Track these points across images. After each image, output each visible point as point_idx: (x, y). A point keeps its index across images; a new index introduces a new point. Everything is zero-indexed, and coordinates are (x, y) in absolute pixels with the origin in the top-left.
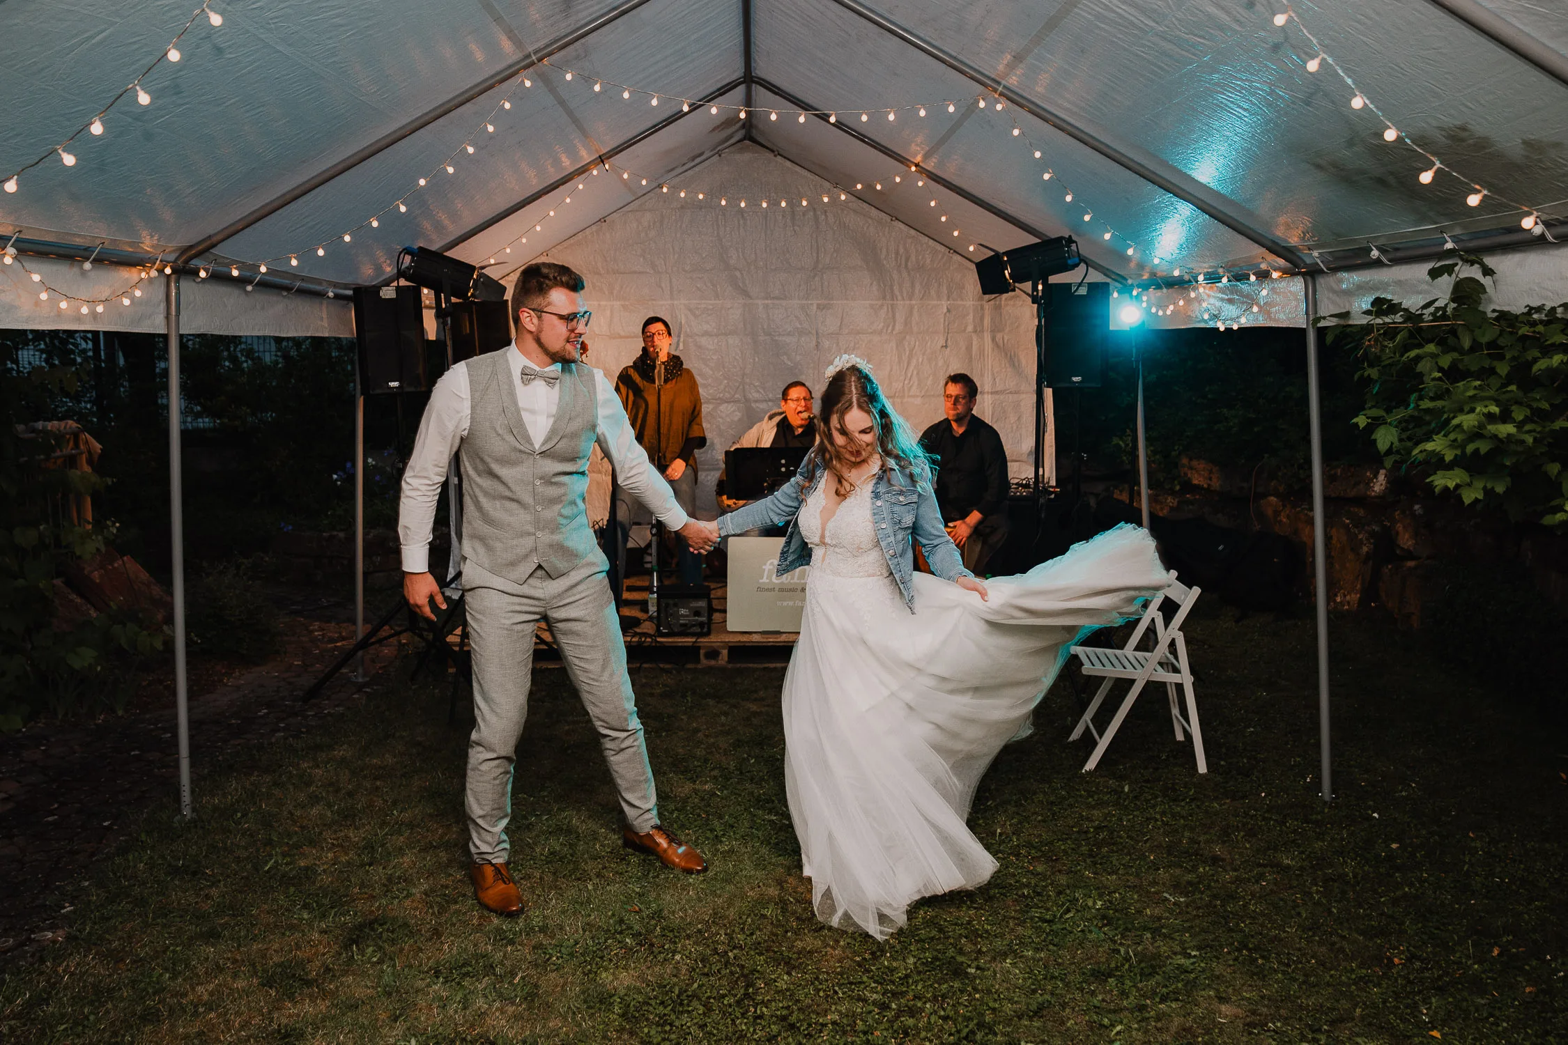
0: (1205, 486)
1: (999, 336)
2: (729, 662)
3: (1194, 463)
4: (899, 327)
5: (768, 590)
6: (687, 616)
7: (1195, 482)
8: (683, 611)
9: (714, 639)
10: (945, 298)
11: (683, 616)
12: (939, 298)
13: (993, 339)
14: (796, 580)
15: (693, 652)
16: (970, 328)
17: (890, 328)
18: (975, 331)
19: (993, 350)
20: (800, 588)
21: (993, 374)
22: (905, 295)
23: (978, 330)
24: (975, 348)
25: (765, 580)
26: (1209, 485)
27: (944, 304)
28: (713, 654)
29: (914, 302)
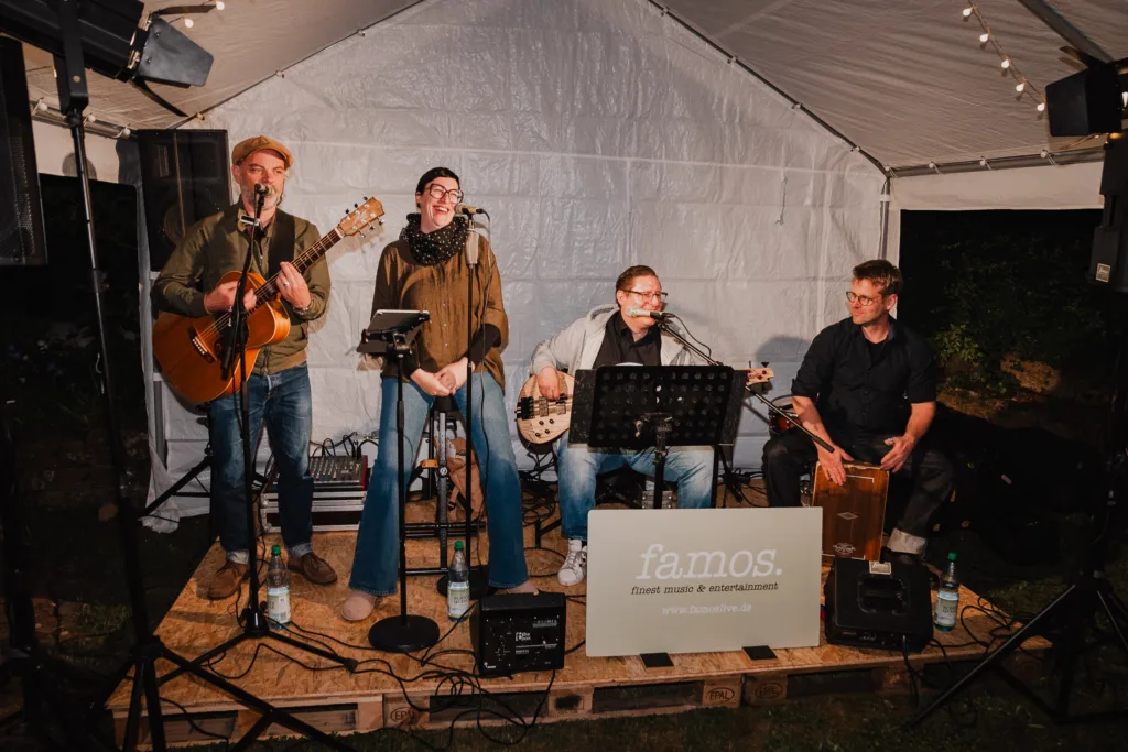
0: (1039, 390)
1: (839, 212)
2: (593, 711)
3: (1027, 365)
4: (726, 195)
5: (648, 591)
6: (527, 643)
7: (1026, 385)
8: (522, 636)
9: (570, 679)
10: (783, 162)
11: (520, 642)
12: (775, 164)
13: (833, 216)
14: (691, 575)
15: (536, 700)
16: (808, 202)
17: (716, 197)
18: (814, 205)
19: (832, 230)
20: (696, 587)
21: (829, 258)
22: (736, 154)
23: (818, 204)
24: (812, 223)
25: (644, 576)
26: (1043, 389)
27: (782, 171)
28: (569, 701)
29: (745, 166)
